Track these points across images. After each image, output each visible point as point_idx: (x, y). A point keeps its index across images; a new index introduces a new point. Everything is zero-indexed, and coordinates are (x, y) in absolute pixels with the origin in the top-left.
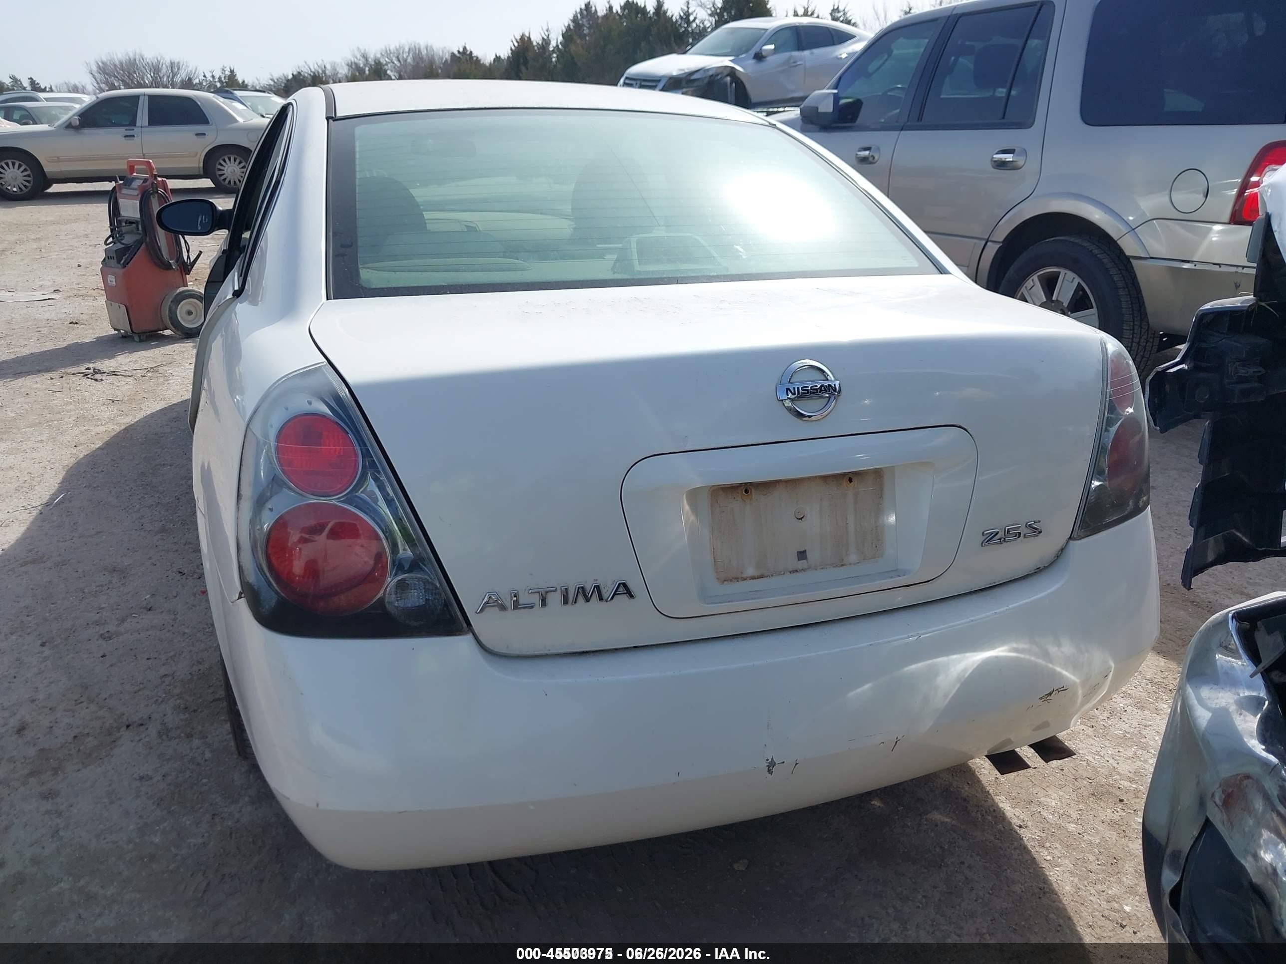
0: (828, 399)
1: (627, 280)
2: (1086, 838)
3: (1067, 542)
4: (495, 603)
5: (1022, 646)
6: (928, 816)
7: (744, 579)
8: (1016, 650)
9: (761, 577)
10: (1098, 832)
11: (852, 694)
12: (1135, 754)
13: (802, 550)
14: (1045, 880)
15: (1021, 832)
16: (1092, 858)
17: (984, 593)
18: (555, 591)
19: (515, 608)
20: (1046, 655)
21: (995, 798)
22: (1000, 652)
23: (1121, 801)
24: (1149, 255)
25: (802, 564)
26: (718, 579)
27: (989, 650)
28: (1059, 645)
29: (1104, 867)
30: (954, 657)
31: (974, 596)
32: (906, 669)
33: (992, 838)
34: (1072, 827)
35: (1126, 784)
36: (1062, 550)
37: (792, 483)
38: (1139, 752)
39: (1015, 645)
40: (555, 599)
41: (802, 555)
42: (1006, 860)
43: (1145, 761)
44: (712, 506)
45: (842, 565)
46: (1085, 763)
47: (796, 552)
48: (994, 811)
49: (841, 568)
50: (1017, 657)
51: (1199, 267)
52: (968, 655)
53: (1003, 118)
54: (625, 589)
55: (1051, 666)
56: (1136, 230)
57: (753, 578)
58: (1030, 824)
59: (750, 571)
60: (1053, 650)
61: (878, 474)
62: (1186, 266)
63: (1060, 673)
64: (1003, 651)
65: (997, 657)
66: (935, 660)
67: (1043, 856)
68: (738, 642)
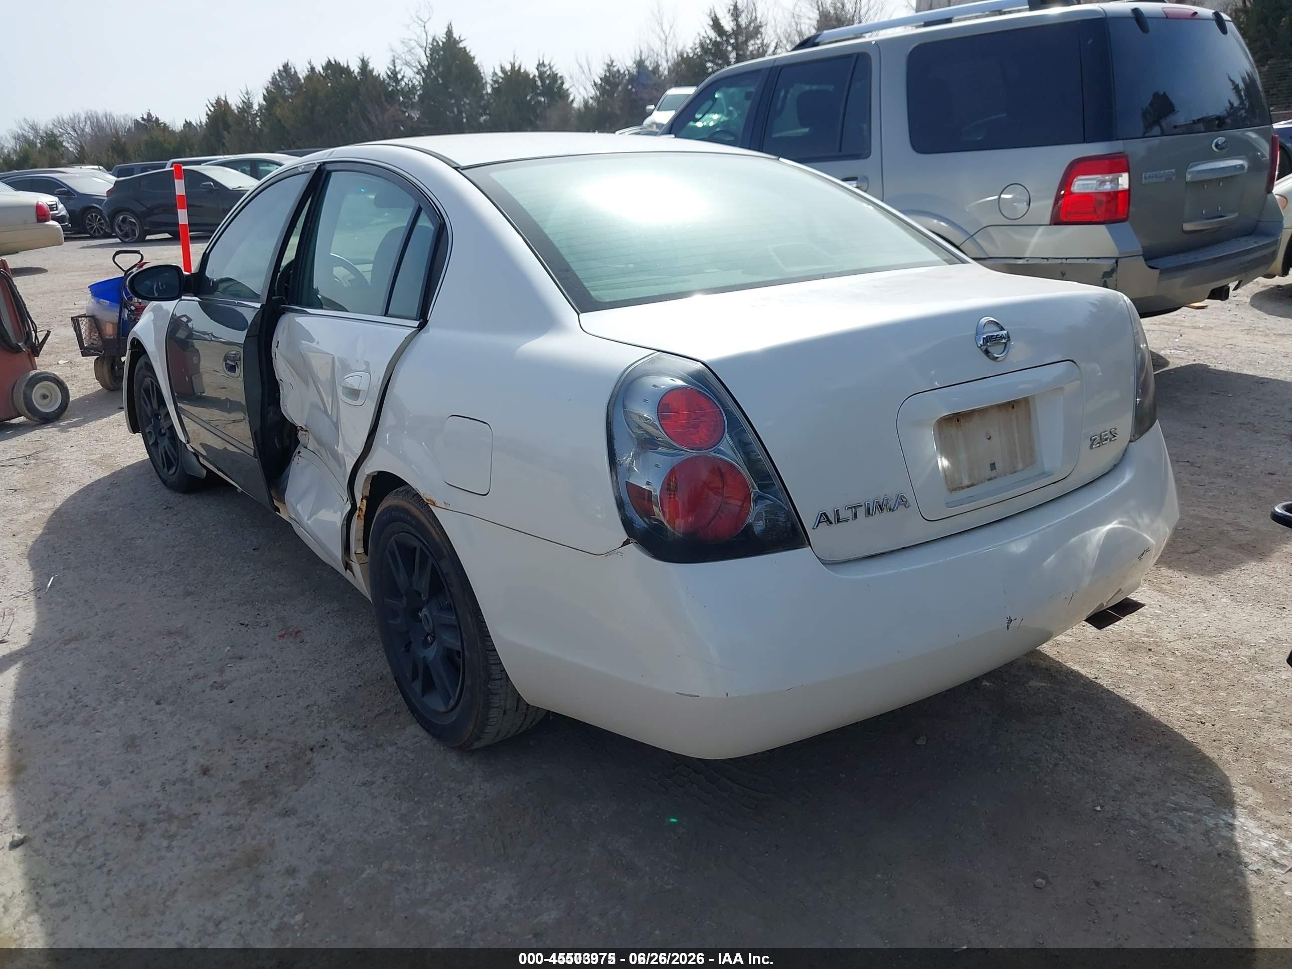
0: (1004, 345)
1: (777, 280)
2: (1143, 677)
3: (1128, 444)
4: (824, 518)
5: (1124, 520)
6: (1029, 685)
7: (963, 488)
8: (1121, 523)
9: (972, 485)
10: (1148, 672)
11: (1045, 564)
12: (1139, 620)
13: (992, 462)
14: (1135, 707)
15: (1099, 681)
16: (1156, 688)
17: (1089, 486)
18: (861, 506)
19: (838, 521)
20: (1137, 525)
21: (1066, 664)
22: (1113, 525)
23: (1150, 650)
24: (987, 255)
25: (994, 474)
26: (948, 489)
27: (1108, 524)
28: (1142, 518)
29: (1167, 692)
30: (1092, 530)
31: (1085, 489)
32: (1070, 542)
33: (1082, 689)
34: (1129, 672)
35: (1147, 639)
36: (1126, 450)
37: (982, 411)
38: (1141, 618)
39: (1121, 519)
40: (861, 512)
41: (993, 466)
42: (1101, 700)
43: (1148, 623)
44: (940, 434)
45: (1015, 472)
46: (1110, 632)
47: (989, 465)
48: (1071, 672)
49: (1014, 474)
50: (1123, 528)
51: (1031, 262)
52: (1099, 528)
53: (840, 150)
54: (902, 501)
55: (1140, 532)
56: (974, 236)
57: (968, 487)
58: (1100, 676)
59: (966, 482)
60: (1139, 521)
61: (1026, 400)
62: (1020, 262)
63: (1146, 538)
64: (1115, 524)
65: (1114, 528)
66: (1083, 534)
67: (1123, 693)
68: (966, 535)
